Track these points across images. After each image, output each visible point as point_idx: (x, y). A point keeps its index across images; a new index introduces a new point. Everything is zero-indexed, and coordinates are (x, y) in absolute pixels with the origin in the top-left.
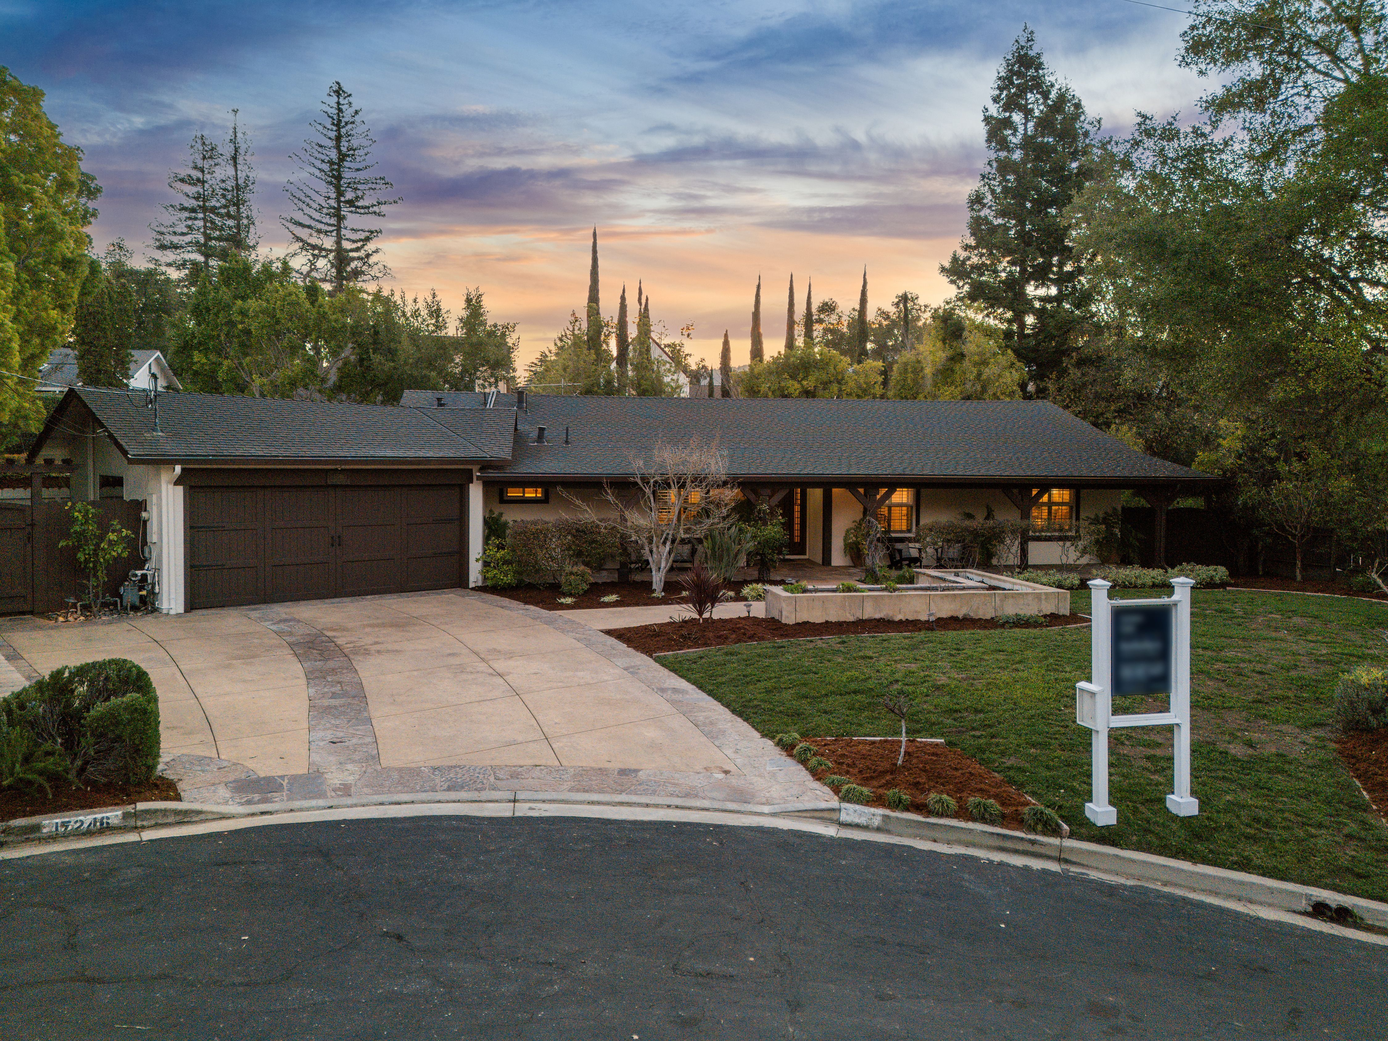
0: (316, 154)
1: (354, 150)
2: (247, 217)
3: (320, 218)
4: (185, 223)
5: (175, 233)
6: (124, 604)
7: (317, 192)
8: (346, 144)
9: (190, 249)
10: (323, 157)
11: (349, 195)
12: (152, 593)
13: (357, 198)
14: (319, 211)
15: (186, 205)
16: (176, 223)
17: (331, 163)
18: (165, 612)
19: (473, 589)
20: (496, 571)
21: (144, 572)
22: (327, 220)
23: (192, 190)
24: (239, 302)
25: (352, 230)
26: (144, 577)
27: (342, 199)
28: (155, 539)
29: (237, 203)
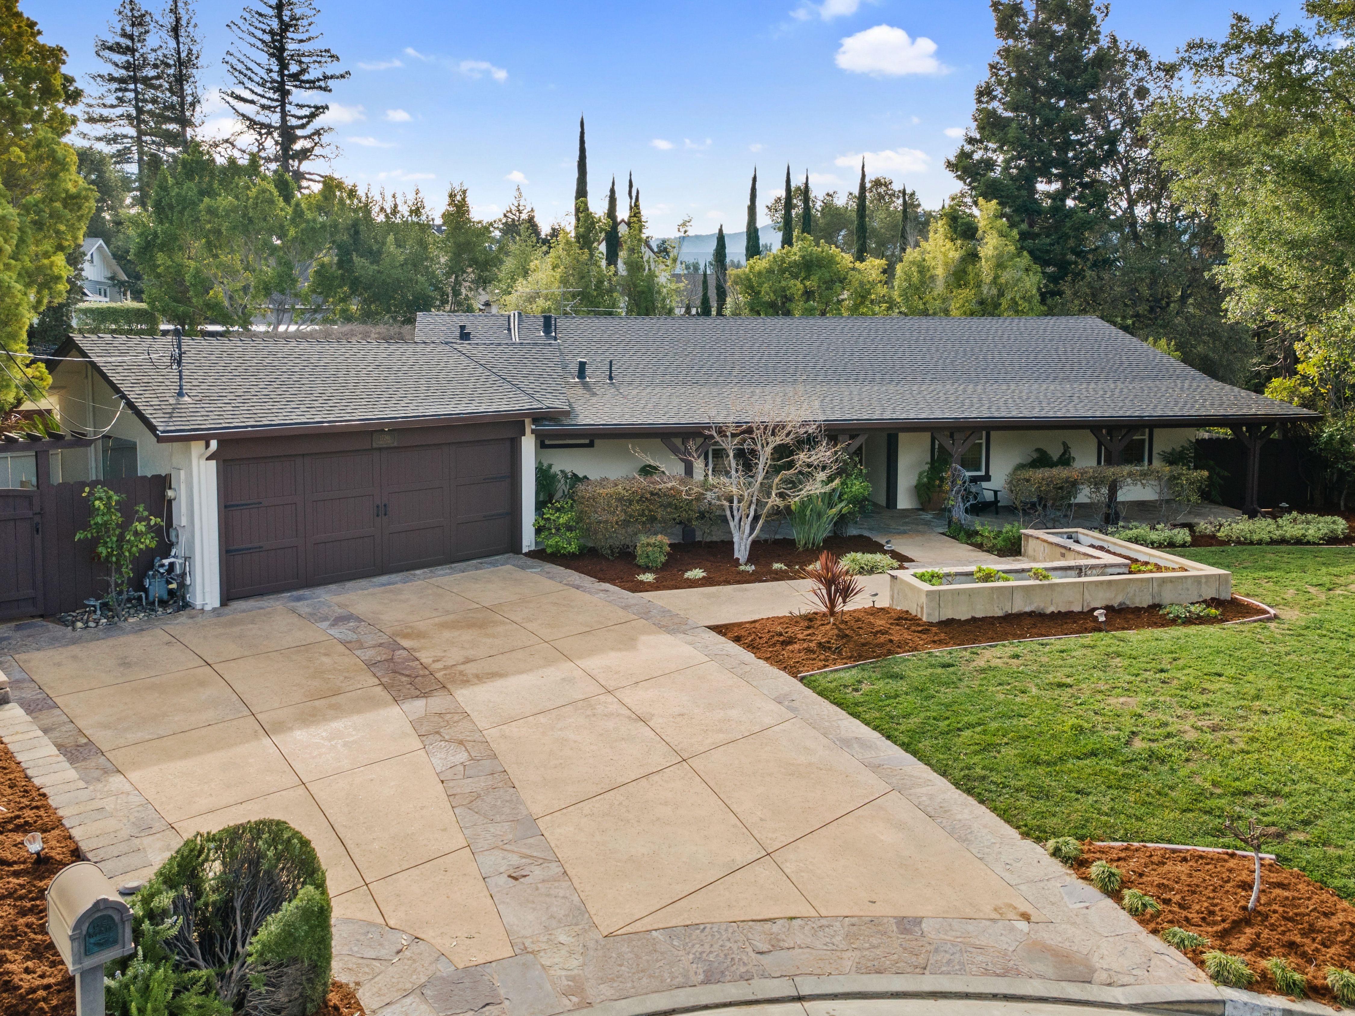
0: (257, 24)
1: (297, 20)
2: (192, 95)
3: (262, 93)
4: (115, 95)
5: (105, 106)
6: (151, 599)
7: (259, 65)
8: (289, 13)
9: (122, 122)
10: (264, 27)
11: (294, 68)
12: (182, 585)
13: (303, 71)
14: (263, 85)
15: (116, 75)
16: (106, 94)
17: (272, 33)
18: (199, 607)
19: (526, 554)
20: (558, 539)
21: (172, 560)
22: (271, 94)
23: (121, 59)
24: (206, 200)
25: (297, 105)
26: (172, 565)
27: (286, 72)
28: (184, 522)
29: (180, 79)
